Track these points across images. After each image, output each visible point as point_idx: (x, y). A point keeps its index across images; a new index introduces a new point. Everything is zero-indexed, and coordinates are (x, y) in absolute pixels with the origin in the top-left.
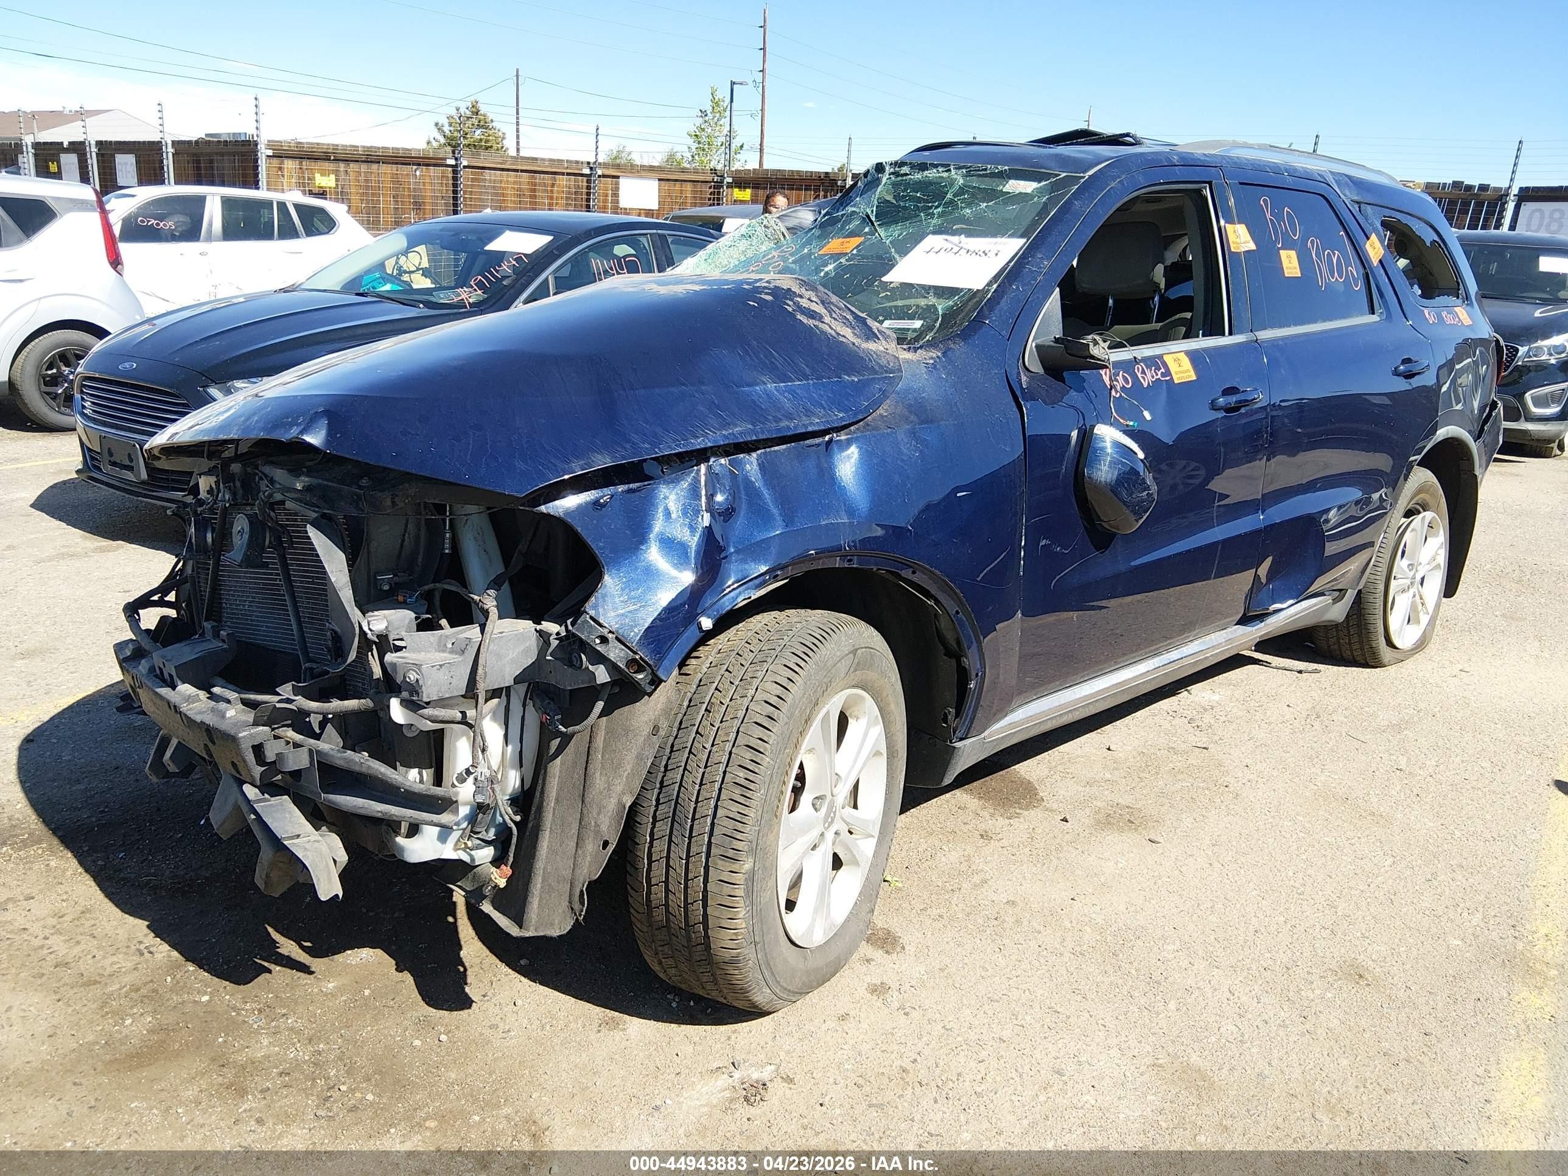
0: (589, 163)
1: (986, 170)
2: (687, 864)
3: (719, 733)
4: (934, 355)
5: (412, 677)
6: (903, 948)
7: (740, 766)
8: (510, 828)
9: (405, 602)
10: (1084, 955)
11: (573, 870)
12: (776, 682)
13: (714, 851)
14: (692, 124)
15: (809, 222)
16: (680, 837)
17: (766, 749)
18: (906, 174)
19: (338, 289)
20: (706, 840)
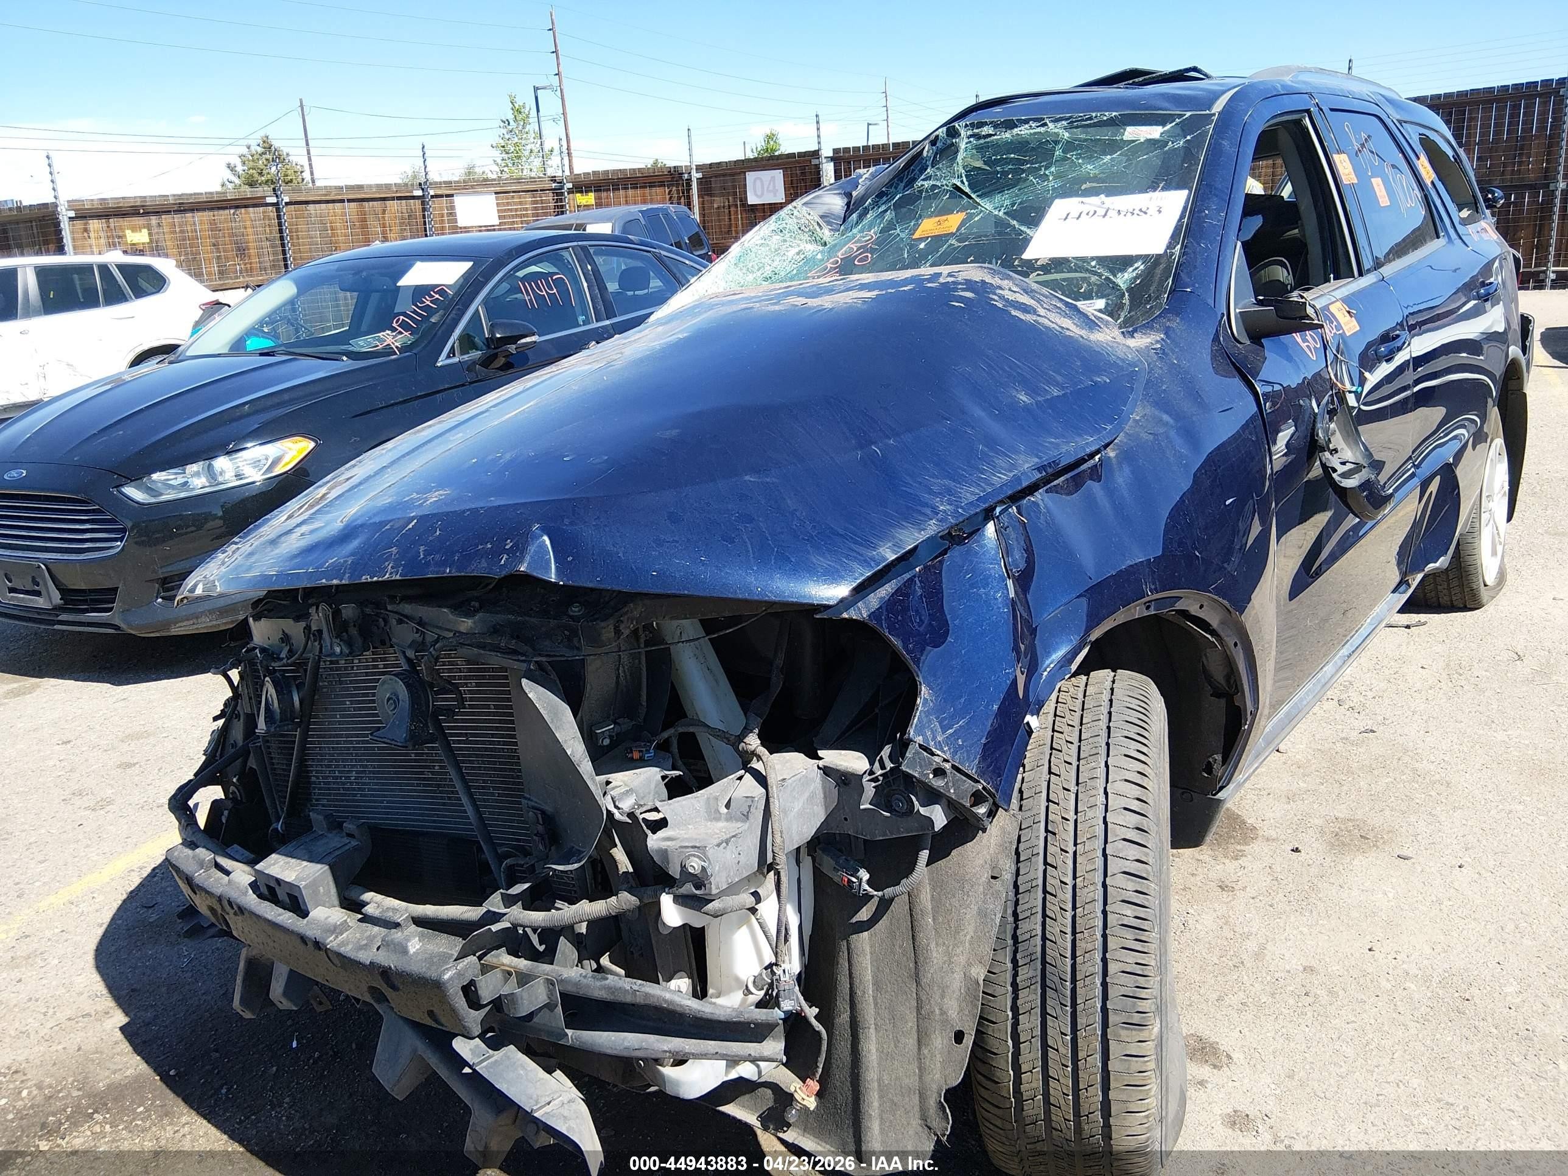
0: (420, 184)
1: (1091, 119)
2: (1074, 1040)
3: (1079, 860)
4: (1158, 339)
5: (695, 865)
6: (1229, 1057)
7: (1123, 901)
8: (819, 1033)
9: (641, 759)
10: (1428, 1020)
11: (920, 1077)
12: (1126, 780)
13: (1112, 1018)
14: (495, 136)
15: (839, 207)
16: (1058, 1008)
17: (1148, 872)
18: (991, 135)
19: (225, 351)
20: (1099, 1006)
